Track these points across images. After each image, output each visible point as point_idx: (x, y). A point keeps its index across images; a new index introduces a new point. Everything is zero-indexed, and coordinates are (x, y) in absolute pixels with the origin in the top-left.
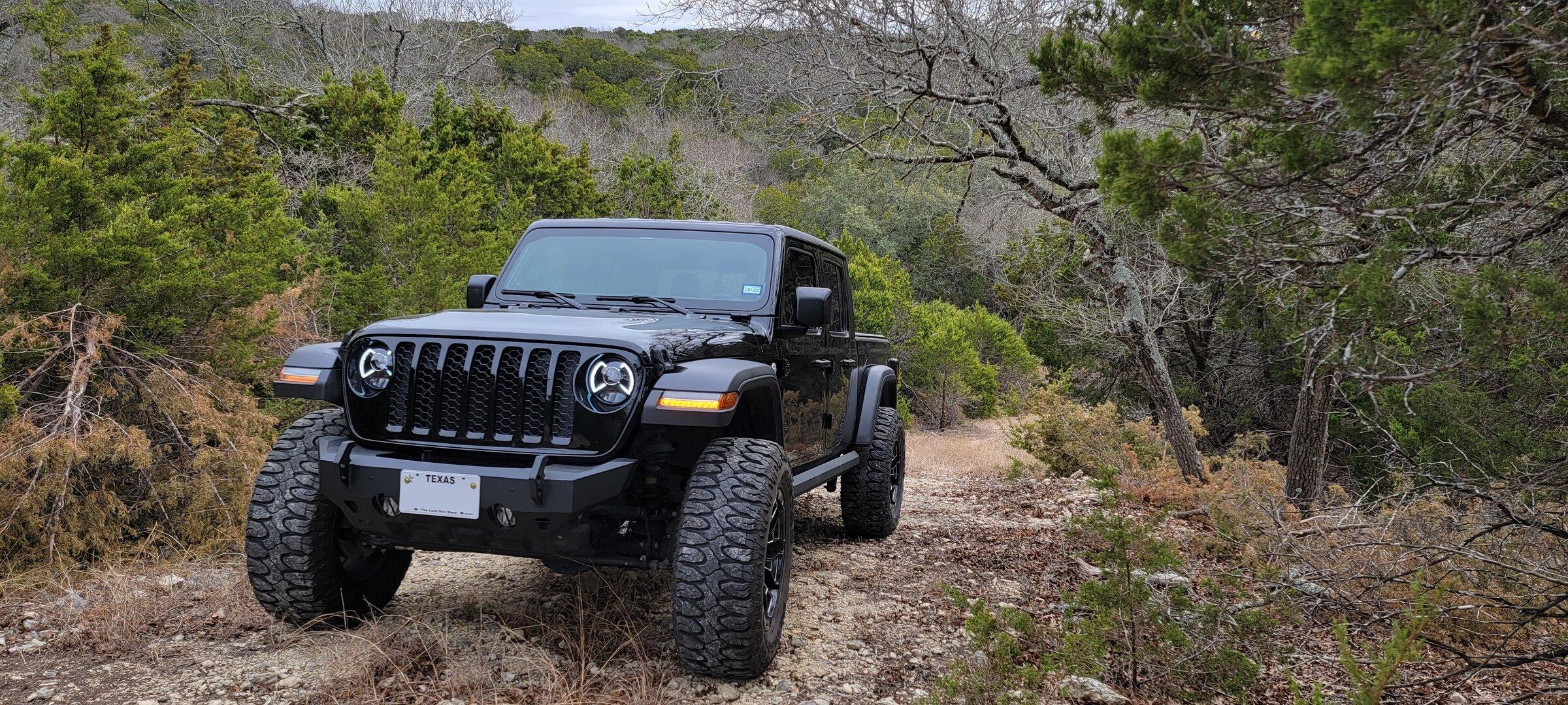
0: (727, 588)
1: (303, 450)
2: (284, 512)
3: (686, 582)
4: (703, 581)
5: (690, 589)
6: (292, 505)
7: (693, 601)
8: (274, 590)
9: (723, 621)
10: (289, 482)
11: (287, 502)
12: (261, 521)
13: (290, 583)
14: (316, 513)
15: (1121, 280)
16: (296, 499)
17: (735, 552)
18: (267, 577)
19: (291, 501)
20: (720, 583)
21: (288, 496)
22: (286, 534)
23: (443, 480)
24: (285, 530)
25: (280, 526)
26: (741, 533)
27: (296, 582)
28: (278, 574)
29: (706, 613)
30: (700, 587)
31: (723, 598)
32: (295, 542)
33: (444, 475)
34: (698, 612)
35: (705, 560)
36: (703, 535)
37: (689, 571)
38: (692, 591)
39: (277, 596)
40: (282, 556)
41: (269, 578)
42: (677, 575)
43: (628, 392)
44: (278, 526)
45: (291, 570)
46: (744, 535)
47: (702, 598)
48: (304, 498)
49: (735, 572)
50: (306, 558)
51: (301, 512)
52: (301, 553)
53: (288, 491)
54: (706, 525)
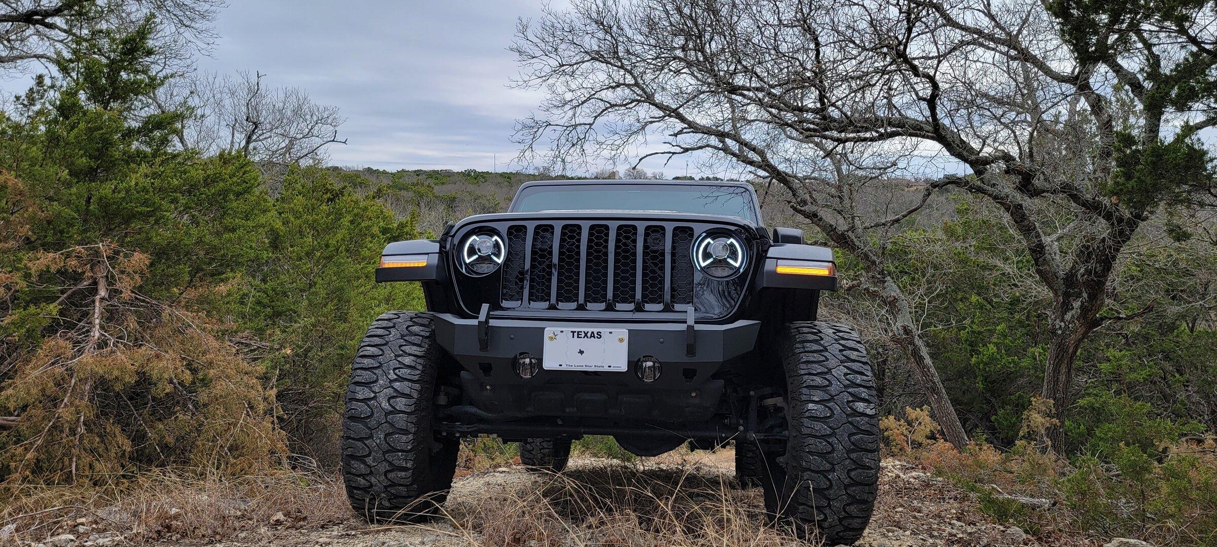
0: (857, 440)
1: (399, 336)
2: (389, 391)
3: (815, 437)
4: (833, 434)
5: (820, 443)
6: (397, 385)
7: (822, 455)
8: (371, 473)
9: (853, 474)
10: (391, 363)
11: (391, 381)
12: (364, 401)
13: (390, 463)
14: (420, 392)
15: (893, 294)
16: (400, 379)
17: (860, 406)
18: (367, 459)
19: (395, 380)
20: (850, 435)
21: (392, 376)
22: (391, 413)
23: (589, 335)
24: (390, 409)
25: (385, 405)
26: (862, 389)
27: (397, 463)
28: (380, 455)
29: (836, 467)
30: (830, 440)
31: (853, 451)
32: (400, 420)
33: (590, 330)
34: (828, 466)
35: (833, 414)
36: (826, 392)
37: (818, 426)
38: (822, 446)
39: (373, 480)
40: (386, 435)
41: (369, 460)
42: (805, 431)
43: (737, 265)
44: (383, 405)
45: (394, 450)
46: (865, 390)
47: (833, 450)
48: (409, 377)
49: (863, 424)
50: (411, 437)
51: (407, 391)
52: (405, 432)
53: (392, 371)
54: (827, 383)
